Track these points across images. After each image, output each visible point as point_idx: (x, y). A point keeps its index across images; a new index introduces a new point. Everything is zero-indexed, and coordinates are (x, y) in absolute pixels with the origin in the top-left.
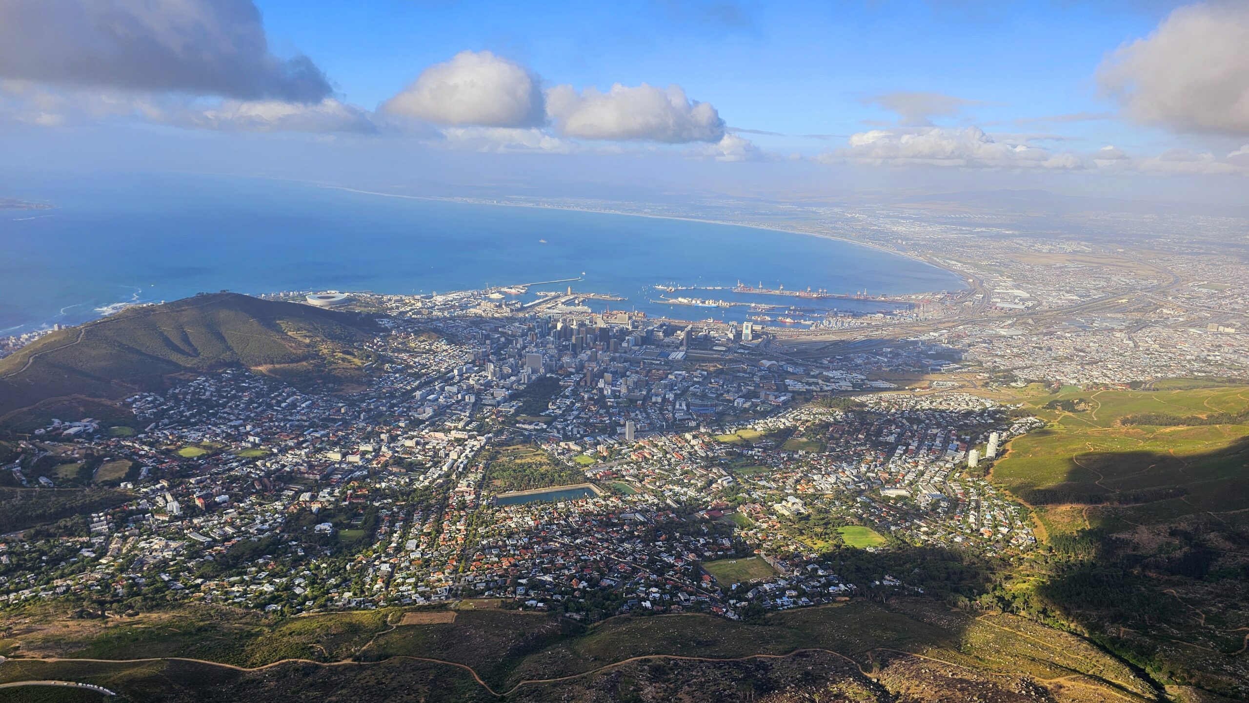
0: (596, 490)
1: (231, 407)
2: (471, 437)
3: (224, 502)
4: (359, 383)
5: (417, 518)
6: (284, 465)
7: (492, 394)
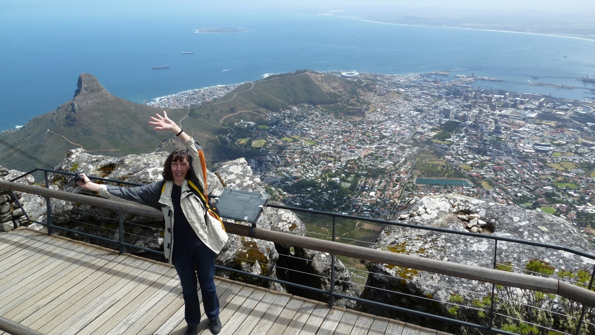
0: (470, 183)
1: (305, 121)
2: (408, 147)
3: (298, 162)
4: (359, 116)
5: (377, 182)
6: (323, 150)
7: (422, 127)
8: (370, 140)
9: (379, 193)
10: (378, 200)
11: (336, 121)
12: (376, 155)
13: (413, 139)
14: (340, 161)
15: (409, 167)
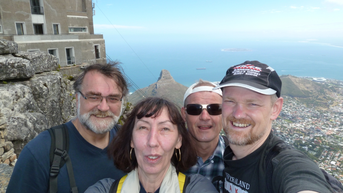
3: (279, 132)
5: (337, 155)
6: (297, 127)
8: (333, 125)
9: (338, 163)
10: (338, 168)
11: (308, 109)
12: (337, 135)
14: (309, 136)
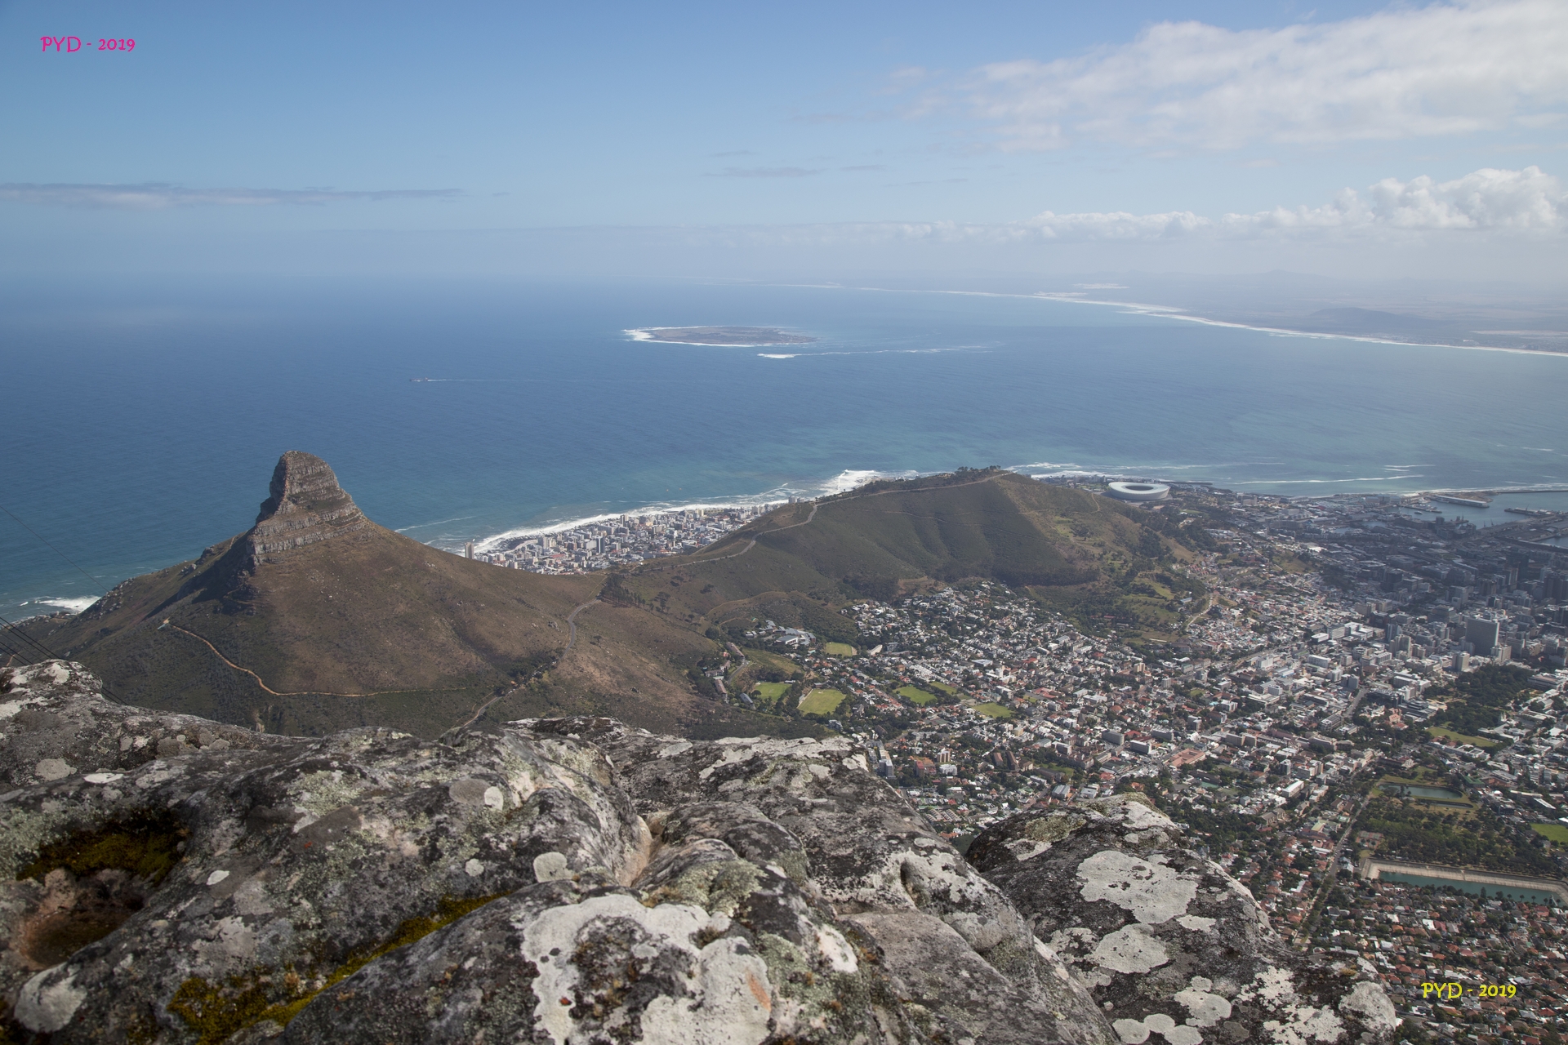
2: (1341, 748)
3: (950, 774)
4: (1165, 629)
6: (1040, 737)
7: (1391, 681)
8: (1204, 714)
11: (1087, 643)
12: (1223, 766)
13: (1356, 720)
15: (1343, 819)
